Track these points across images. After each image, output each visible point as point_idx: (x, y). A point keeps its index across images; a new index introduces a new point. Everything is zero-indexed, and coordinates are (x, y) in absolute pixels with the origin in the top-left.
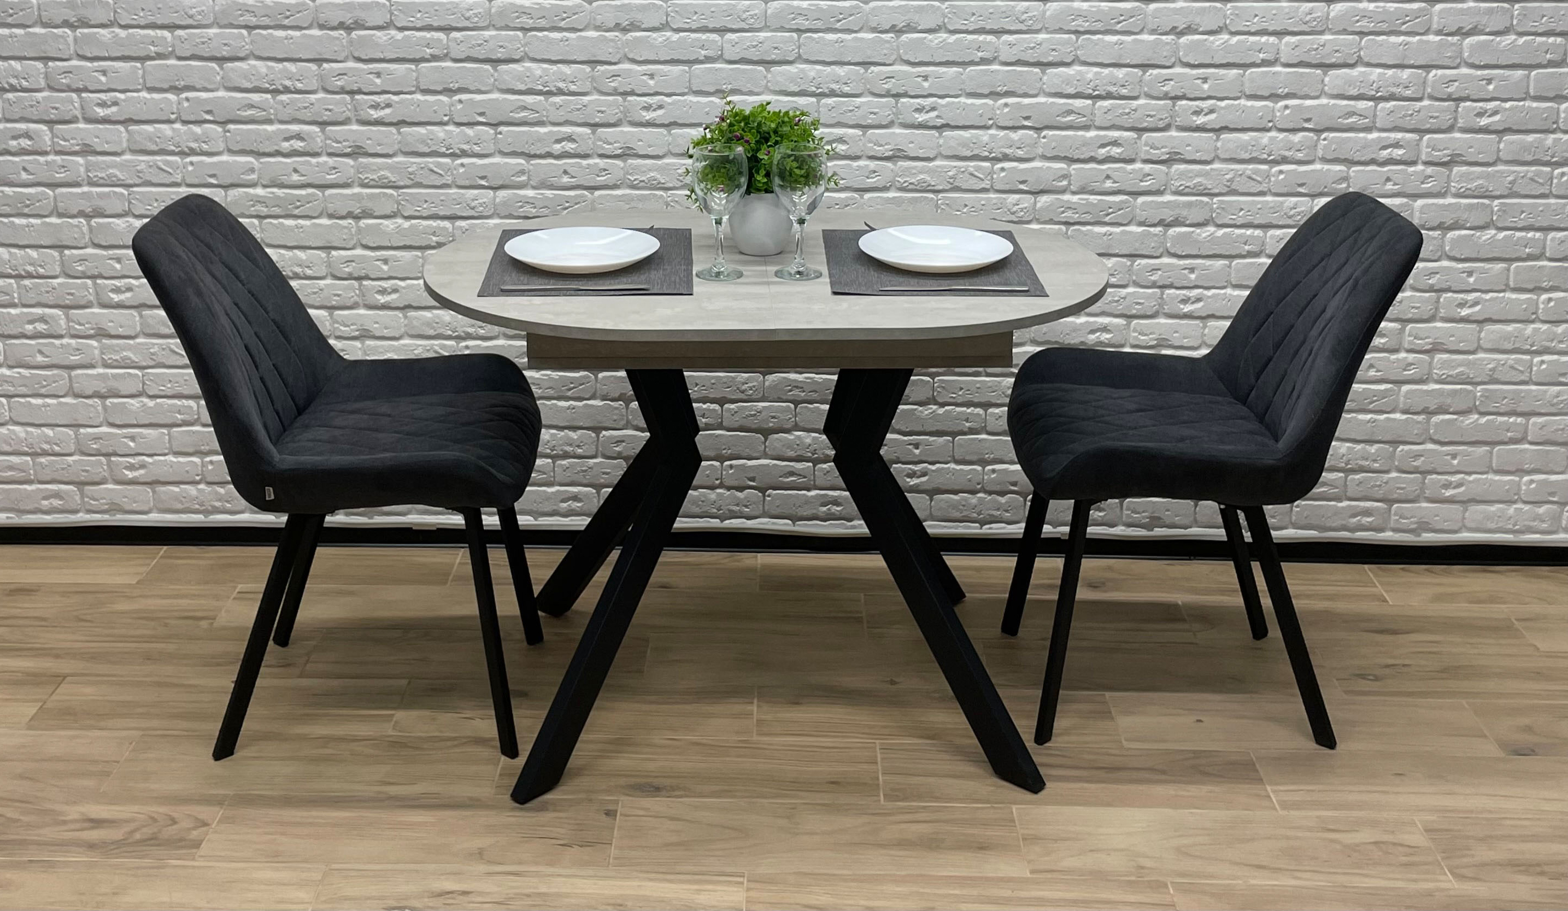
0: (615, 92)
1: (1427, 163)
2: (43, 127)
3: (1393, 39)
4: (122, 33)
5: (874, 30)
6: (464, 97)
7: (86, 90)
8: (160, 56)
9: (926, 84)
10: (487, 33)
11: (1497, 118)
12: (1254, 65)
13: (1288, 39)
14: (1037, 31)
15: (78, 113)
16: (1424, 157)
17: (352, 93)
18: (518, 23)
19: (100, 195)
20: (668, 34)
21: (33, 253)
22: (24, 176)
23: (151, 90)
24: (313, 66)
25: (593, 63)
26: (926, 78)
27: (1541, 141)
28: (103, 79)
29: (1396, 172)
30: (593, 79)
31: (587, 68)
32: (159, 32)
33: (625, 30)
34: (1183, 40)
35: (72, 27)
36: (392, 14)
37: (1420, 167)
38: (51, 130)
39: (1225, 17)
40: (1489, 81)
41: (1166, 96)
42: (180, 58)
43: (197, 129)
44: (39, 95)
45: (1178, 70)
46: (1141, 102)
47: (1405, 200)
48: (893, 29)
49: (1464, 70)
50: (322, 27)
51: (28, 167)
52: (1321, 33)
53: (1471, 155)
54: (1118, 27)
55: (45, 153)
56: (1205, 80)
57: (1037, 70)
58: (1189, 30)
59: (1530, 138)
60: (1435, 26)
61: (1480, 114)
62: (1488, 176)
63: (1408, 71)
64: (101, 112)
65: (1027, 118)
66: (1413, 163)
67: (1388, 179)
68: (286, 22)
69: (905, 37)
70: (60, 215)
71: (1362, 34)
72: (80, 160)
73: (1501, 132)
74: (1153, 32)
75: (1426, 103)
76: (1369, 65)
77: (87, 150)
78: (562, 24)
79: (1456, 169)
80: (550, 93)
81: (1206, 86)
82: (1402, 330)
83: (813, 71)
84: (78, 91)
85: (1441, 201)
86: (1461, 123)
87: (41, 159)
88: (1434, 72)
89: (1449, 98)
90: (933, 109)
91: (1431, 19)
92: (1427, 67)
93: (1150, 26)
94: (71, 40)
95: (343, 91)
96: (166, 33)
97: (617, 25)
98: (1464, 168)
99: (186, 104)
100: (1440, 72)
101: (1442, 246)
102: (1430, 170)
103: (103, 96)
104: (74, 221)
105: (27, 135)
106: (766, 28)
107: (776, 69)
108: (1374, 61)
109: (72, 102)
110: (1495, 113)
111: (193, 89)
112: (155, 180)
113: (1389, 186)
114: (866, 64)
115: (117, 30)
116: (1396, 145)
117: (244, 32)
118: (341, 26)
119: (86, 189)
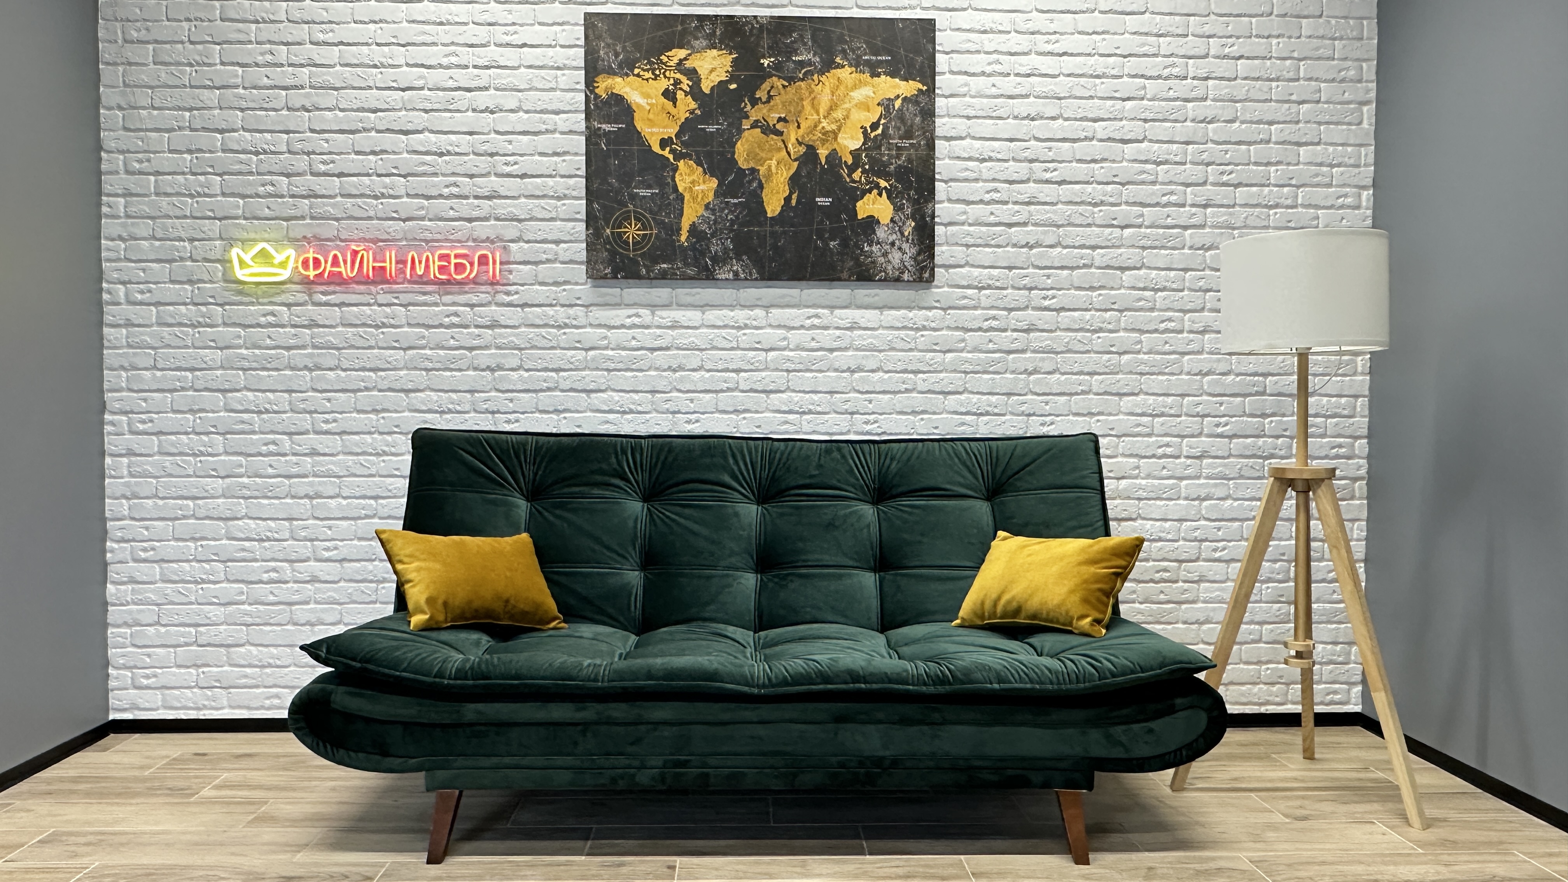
0: (668, 411)
1: (1188, 457)
2: (285, 437)
3: (1160, 377)
4: (343, 374)
5: (836, 370)
6: (567, 415)
7: (316, 412)
8: (367, 389)
9: (870, 406)
10: (584, 373)
11: (1228, 427)
12: (1077, 394)
13: (1096, 377)
14: (941, 372)
15: (309, 427)
16: (1185, 453)
17: (493, 413)
18: (604, 366)
19: (320, 483)
20: (703, 373)
21: (271, 524)
22: (270, 471)
23: (359, 412)
24: (468, 395)
25: (653, 392)
26: (870, 402)
27: (1255, 443)
28: (328, 404)
29: (1168, 463)
30: (653, 403)
31: (649, 396)
32: (367, 373)
33: (675, 371)
34: (1032, 378)
35: (310, 370)
36: (521, 360)
37: (1183, 460)
38: (291, 439)
39: (1057, 363)
40: (1221, 404)
41: (1022, 414)
42: (380, 391)
43: (389, 438)
44: (284, 416)
45: (1029, 397)
46: (1008, 417)
47: (1175, 481)
48: (849, 370)
49: (1205, 398)
50: (475, 369)
51: (273, 464)
52: (1117, 373)
53: (1214, 452)
54: (991, 369)
55: (285, 455)
56: (1047, 403)
57: (941, 396)
58: (1035, 371)
59: (1249, 440)
60: (1186, 370)
61: (1217, 425)
62: (1225, 465)
63: (1172, 398)
64: (325, 427)
65: (936, 428)
66: (1178, 457)
67: (1164, 468)
68: (452, 366)
69: (856, 375)
70: (293, 497)
71: (1141, 374)
72: (308, 459)
73: (1231, 437)
74: (1013, 372)
75: (1183, 418)
76: (1147, 394)
77: (314, 453)
78: (634, 367)
79: (1205, 461)
80: (624, 412)
81: (1047, 407)
82: (1179, 567)
83: (797, 397)
84: (310, 412)
85: (1197, 482)
86: (1206, 431)
87: (283, 459)
88: (1187, 398)
89: (1197, 415)
90: (876, 422)
91: (1182, 366)
92: (1183, 395)
93: (1011, 369)
94: (308, 379)
95: (487, 411)
96: (371, 374)
97: (670, 367)
98: (1210, 460)
99: (382, 421)
100: (1191, 398)
101: (1200, 511)
102: (1189, 461)
103: (326, 416)
104: (302, 501)
105: (274, 443)
106: (766, 369)
107: (772, 396)
108: (1150, 391)
109: (306, 420)
110: (1226, 424)
111: (388, 411)
112: (358, 473)
113: (1165, 472)
114: (831, 393)
115: (340, 372)
116: (1167, 445)
117: (424, 373)
118: (488, 368)
119: (311, 479)
